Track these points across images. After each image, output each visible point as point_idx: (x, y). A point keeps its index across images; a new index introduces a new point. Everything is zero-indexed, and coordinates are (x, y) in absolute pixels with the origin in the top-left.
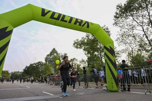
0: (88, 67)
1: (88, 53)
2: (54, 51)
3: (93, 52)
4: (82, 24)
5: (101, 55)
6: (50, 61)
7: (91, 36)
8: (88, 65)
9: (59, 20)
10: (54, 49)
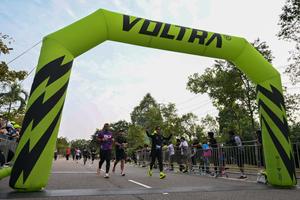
0: (221, 132)
1: (220, 103)
2: (148, 99)
3: (232, 100)
4: (206, 40)
5: (249, 106)
6: (142, 121)
7: (225, 65)
8: (221, 128)
9: (157, 35)
10: (148, 96)
